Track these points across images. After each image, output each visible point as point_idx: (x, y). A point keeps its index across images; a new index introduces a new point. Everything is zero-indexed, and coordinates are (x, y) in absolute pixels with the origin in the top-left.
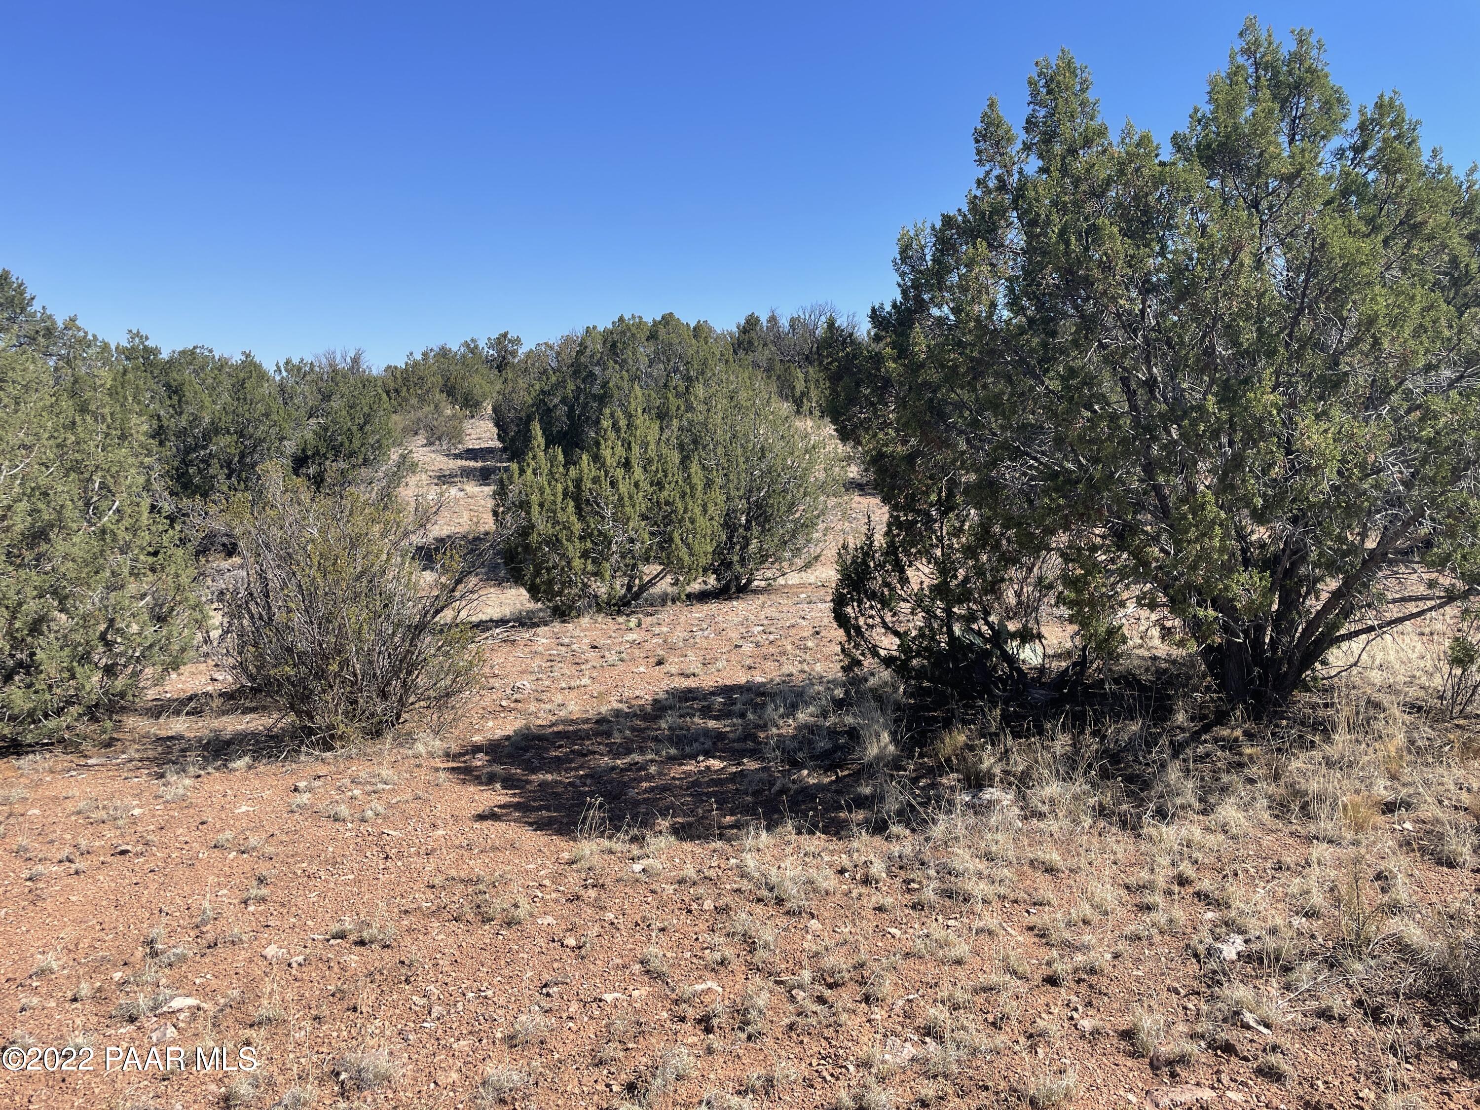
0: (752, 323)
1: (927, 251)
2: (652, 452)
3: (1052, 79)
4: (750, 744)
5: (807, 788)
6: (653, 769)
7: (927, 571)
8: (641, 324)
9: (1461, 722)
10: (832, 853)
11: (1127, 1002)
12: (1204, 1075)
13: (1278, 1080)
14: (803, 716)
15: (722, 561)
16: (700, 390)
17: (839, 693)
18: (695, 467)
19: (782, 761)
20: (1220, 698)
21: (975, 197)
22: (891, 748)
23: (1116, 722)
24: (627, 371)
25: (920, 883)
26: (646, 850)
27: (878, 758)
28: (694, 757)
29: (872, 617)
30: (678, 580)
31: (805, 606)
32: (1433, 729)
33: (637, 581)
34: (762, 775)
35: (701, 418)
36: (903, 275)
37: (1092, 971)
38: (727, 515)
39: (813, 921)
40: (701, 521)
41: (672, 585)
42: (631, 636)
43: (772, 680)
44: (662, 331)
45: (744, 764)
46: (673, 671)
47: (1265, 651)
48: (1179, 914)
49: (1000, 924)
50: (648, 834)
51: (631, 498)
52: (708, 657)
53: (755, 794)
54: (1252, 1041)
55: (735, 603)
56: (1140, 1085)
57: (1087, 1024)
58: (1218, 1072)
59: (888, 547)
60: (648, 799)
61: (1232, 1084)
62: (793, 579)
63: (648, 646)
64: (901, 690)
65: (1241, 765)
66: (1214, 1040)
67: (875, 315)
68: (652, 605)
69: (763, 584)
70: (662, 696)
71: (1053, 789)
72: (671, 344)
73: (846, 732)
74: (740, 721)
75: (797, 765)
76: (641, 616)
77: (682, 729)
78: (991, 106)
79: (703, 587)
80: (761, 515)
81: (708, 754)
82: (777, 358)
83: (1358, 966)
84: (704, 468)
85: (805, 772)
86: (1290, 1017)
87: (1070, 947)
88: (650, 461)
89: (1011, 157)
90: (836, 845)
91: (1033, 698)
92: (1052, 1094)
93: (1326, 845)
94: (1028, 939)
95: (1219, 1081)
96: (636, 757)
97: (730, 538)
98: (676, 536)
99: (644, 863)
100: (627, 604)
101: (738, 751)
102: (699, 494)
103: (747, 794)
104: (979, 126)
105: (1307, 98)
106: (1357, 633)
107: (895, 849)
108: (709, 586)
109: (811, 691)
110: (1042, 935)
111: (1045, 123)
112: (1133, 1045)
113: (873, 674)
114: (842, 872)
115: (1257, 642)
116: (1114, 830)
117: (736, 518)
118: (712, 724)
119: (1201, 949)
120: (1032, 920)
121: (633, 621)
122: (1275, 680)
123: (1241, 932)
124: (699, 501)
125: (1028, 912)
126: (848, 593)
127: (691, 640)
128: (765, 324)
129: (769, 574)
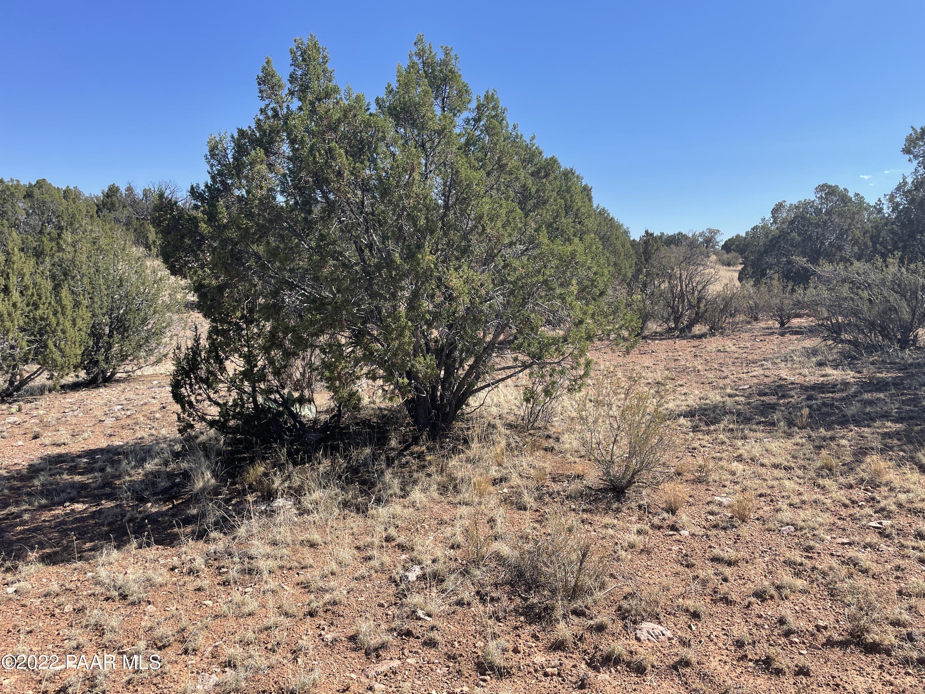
0: (113, 191)
1: (228, 152)
2: (28, 280)
3: (305, 52)
4: (108, 490)
5: (150, 515)
6: (26, 517)
7: (238, 362)
8: (18, 186)
9: (532, 432)
10: (166, 557)
11: (354, 618)
12: (394, 652)
13: (434, 646)
14: (150, 466)
15: (90, 360)
16: (68, 237)
17: (178, 447)
18: (64, 293)
19: (132, 499)
20: (414, 429)
21: (259, 120)
22: (213, 481)
23: (357, 449)
24: (7, 220)
25: (227, 568)
26: (18, 576)
27: (203, 489)
28: (61, 503)
29: (200, 394)
30: (52, 375)
31: (156, 389)
32: (519, 437)
33: (18, 377)
34: (116, 510)
35: (70, 257)
36: (212, 166)
37: (335, 603)
38: (93, 327)
39: (149, 607)
40: (71, 332)
41: (48, 379)
42: (12, 419)
43: (127, 443)
44: (36, 192)
45: (102, 504)
46: (47, 442)
47: (438, 401)
48: (386, 559)
49: (280, 585)
50: (20, 564)
51: (9, 315)
52: (76, 430)
53: (109, 524)
54: (421, 626)
55: (101, 390)
56: (358, 667)
57: (329, 637)
58: (403, 649)
59: (210, 347)
60: (22, 538)
61: (410, 654)
62: (148, 371)
63: (26, 425)
64: (222, 442)
65: (424, 467)
66: (401, 630)
67: (193, 191)
68: (32, 394)
69: (124, 375)
70: (36, 461)
71: (317, 495)
72: (44, 203)
73: (181, 474)
74: (100, 474)
75: (143, 500)
76: (21, 403)
77: (52, 484)
78: (268, 62)
79: (76, 379)
80: (121, 326)
81: (73, 500)
82: (134, 216)
83: (478, 572)
84: (73, 292)
85: (149, 505)
86: (442, 608)
87: (323, 590)
88: (26, 288)
89: (282, 98)
90: (170, 551)
91: (309, 439)
92: (305, 686)
93: (464, 506)
94: (298, 591)
95: (403, 654)
96: (14, 509)
97: (97, 344)
98: (50, 343)
99: (17, 585)
100: (10, 395)
101: (98, 496)
102: (69, 312)
103: (103, 525)
104: (261, 74)
105: (450, 87)
106: (483, 388)
107: (212, 547)
108: (80, 379)
109: (157, 448)
110: (305, 586)
111: (301, 79)
112: (356, 643)
113: (202, 433)
114: (173, 569)
115: (433, 396)
116: (352, 514)
117: (101, 329)
118: (78, 478)
119: (397, 578)
120: (302, 578)
121: (15, 407)
122: (443, 416)
123: (420, 563)
124: (69, 317)
125: (298, 574)
126: (182, 379)
127: (64, 419)
128: (124, 192)
129: (129, 368)
